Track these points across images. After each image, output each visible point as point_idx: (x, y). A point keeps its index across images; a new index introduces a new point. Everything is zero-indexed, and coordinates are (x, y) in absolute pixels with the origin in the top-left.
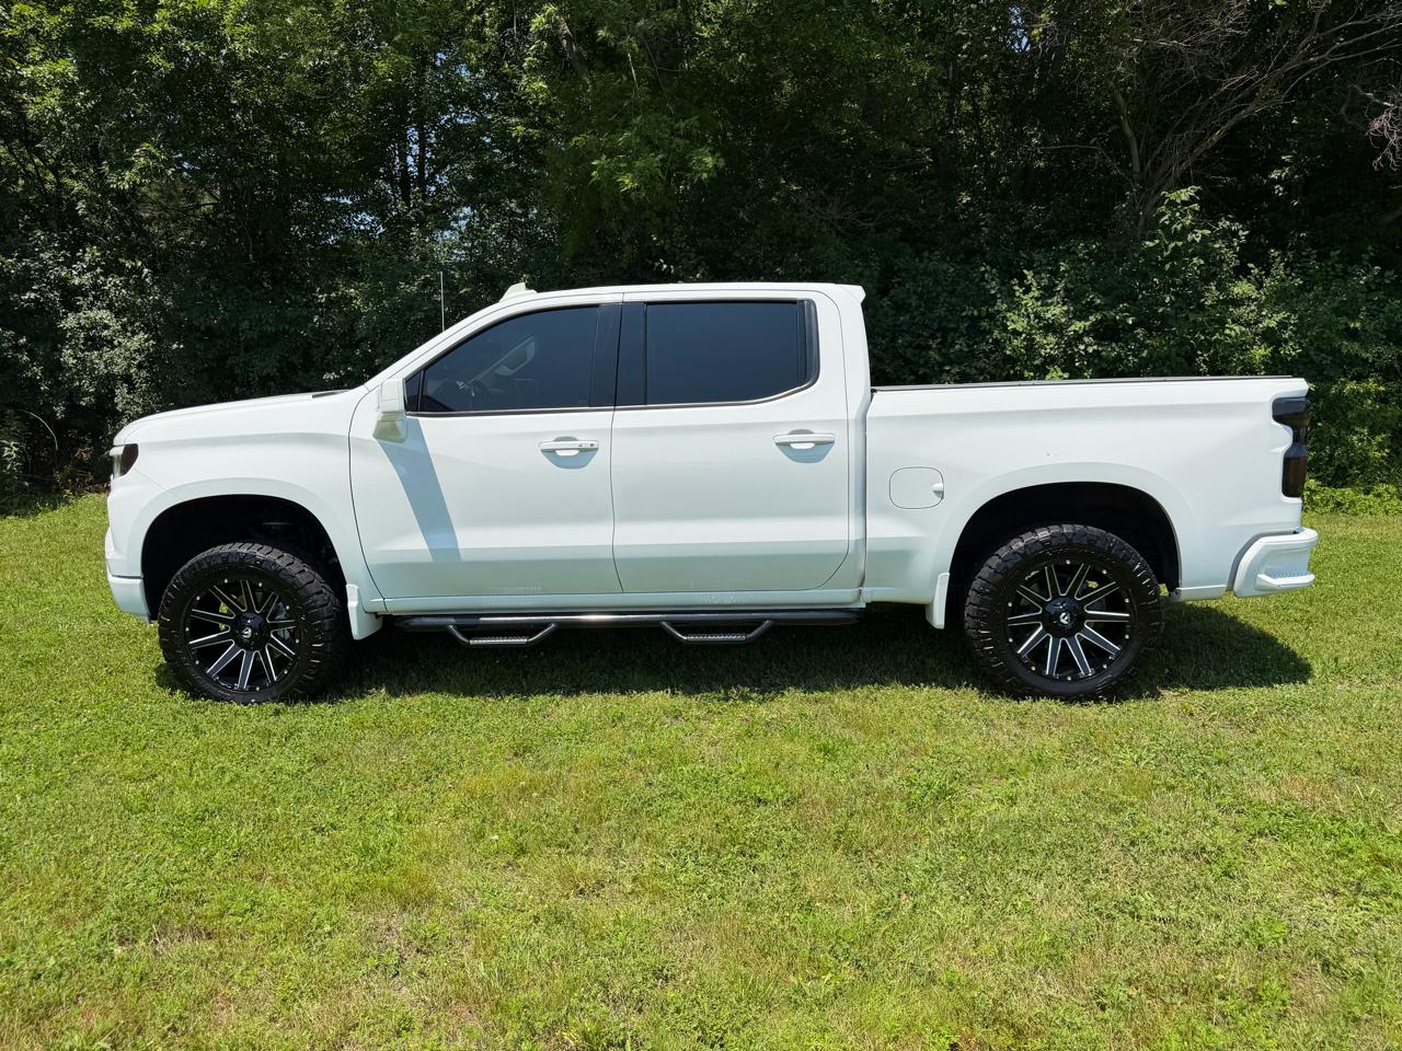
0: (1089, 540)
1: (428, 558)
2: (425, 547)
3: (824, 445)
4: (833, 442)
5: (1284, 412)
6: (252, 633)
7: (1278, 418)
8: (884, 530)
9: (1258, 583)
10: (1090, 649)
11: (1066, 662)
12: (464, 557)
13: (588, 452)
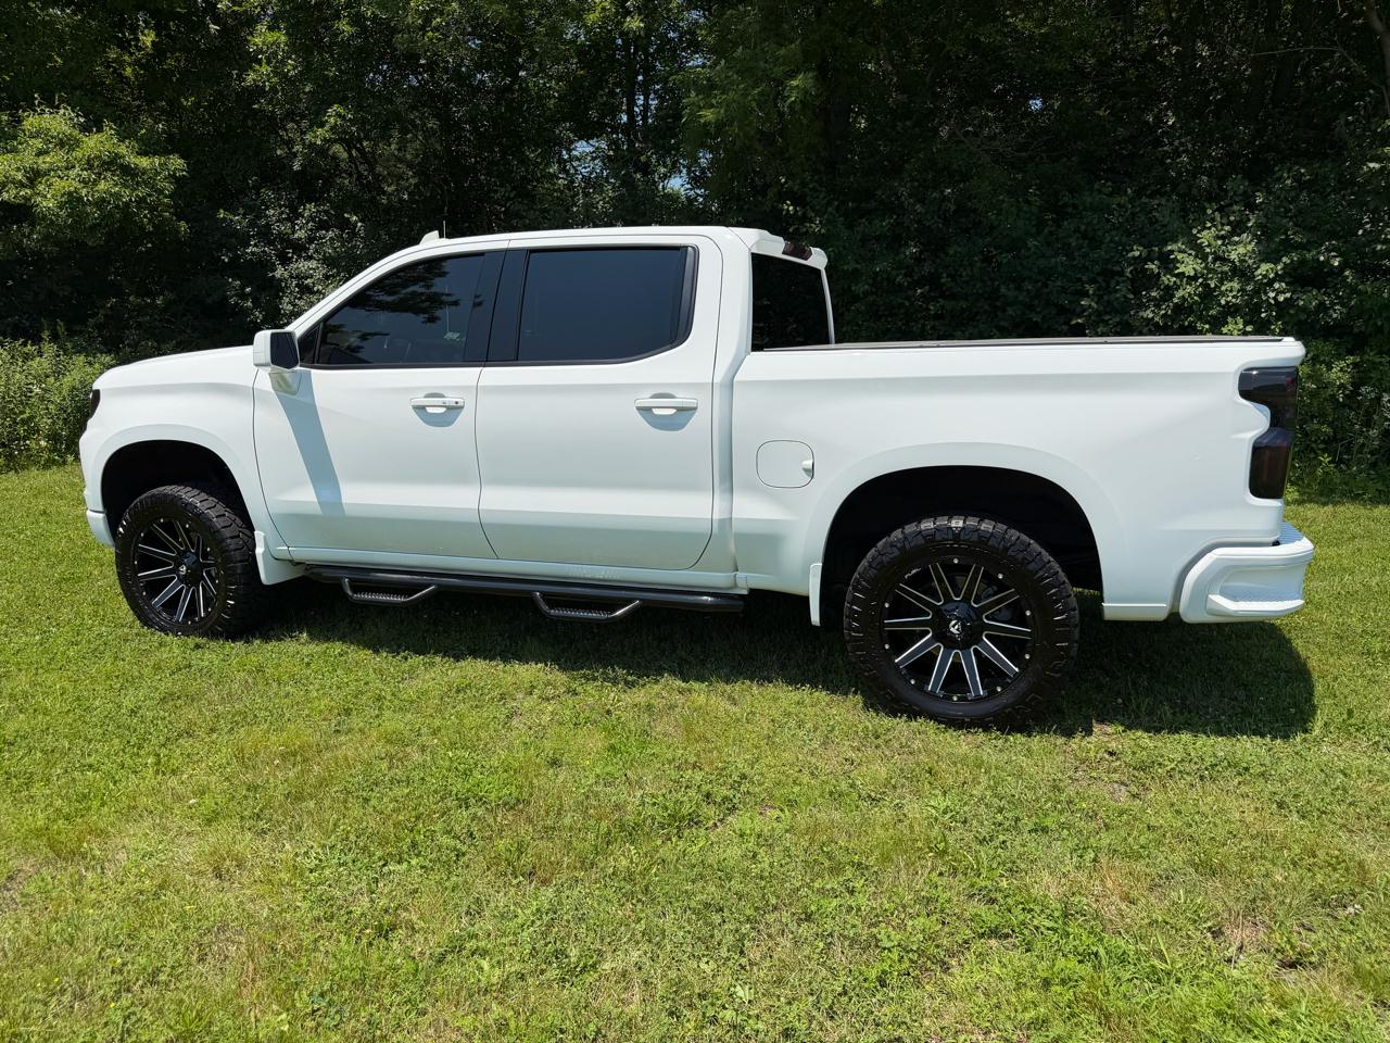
0: (980, 537)
1: (317, 510)
2: (315, 500)
3: (686, 411)
4: (695, 409)
5: (1254, 386)
6: (187, 570)
7: (1246, 394)
8: (750, 510)
9: (1209, 606)
10: (985, 665)
11: (956, 678)
12: (348, 512)
13: (455, 409)
